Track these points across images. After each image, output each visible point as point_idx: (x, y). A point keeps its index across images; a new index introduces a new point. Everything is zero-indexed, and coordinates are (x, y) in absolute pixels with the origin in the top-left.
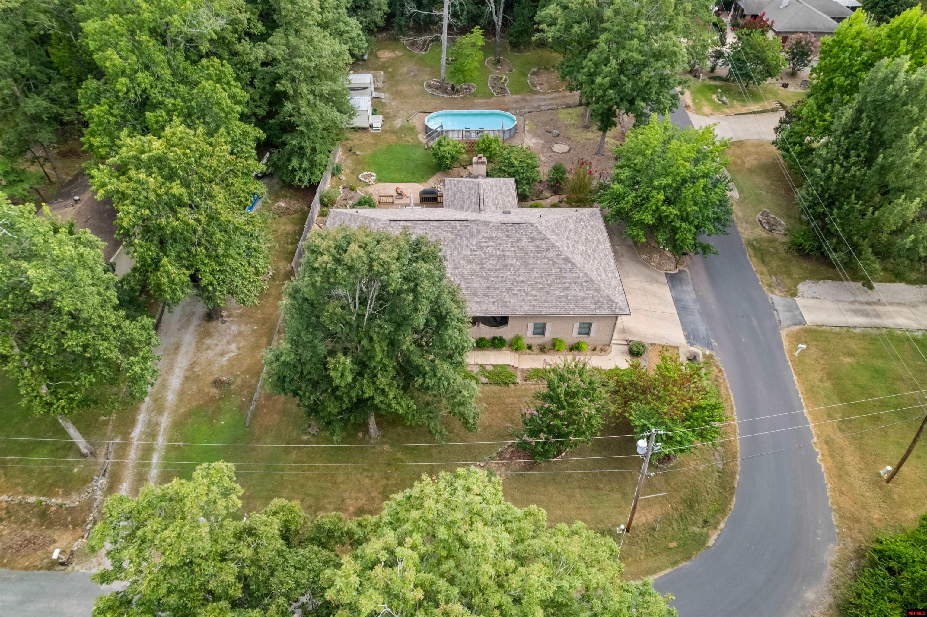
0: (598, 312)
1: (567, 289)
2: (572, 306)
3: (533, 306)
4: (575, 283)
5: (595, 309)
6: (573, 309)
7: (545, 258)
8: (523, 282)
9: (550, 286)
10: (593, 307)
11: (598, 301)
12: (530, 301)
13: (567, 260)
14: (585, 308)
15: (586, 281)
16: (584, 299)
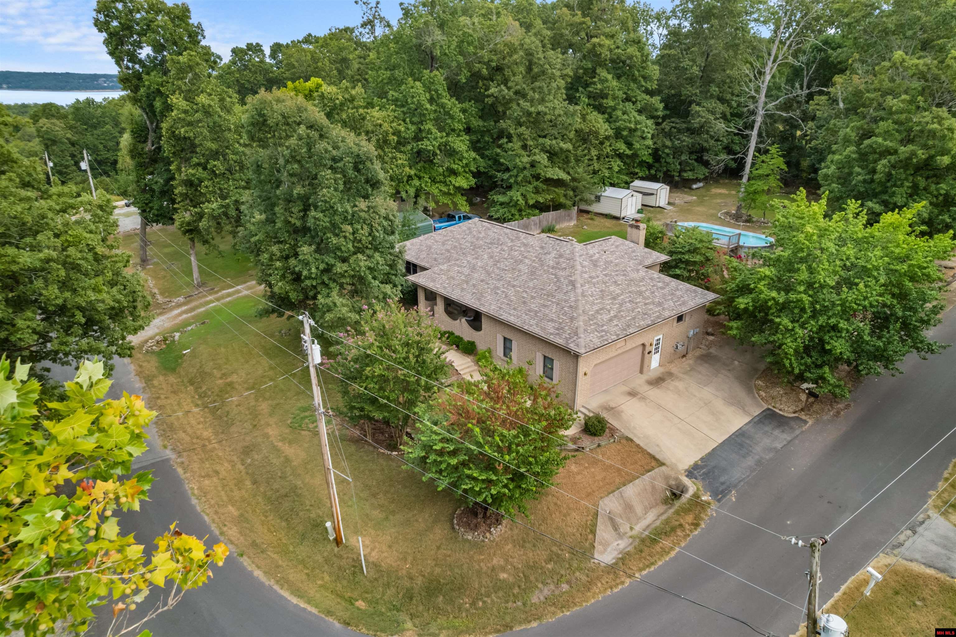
0: (552, 338)
1: (544, 306)
2: (532, 322)
3: (500, 308)
4: (558, 304)
5: (551, 334)
6: (531, 325)
7: (555, 275)
8: (514, 286)
9: (533, 297)
10: (552, 331)
11: (562, 329)
12: (502, 303)
13: (573, 284)
14: (543, 329)
15: (571, 307)
16: (552, 320)
